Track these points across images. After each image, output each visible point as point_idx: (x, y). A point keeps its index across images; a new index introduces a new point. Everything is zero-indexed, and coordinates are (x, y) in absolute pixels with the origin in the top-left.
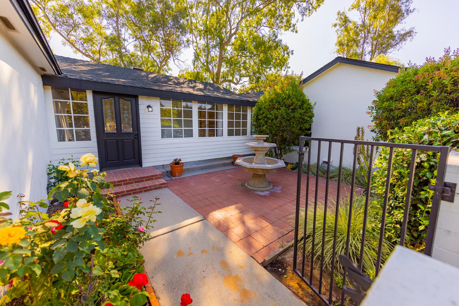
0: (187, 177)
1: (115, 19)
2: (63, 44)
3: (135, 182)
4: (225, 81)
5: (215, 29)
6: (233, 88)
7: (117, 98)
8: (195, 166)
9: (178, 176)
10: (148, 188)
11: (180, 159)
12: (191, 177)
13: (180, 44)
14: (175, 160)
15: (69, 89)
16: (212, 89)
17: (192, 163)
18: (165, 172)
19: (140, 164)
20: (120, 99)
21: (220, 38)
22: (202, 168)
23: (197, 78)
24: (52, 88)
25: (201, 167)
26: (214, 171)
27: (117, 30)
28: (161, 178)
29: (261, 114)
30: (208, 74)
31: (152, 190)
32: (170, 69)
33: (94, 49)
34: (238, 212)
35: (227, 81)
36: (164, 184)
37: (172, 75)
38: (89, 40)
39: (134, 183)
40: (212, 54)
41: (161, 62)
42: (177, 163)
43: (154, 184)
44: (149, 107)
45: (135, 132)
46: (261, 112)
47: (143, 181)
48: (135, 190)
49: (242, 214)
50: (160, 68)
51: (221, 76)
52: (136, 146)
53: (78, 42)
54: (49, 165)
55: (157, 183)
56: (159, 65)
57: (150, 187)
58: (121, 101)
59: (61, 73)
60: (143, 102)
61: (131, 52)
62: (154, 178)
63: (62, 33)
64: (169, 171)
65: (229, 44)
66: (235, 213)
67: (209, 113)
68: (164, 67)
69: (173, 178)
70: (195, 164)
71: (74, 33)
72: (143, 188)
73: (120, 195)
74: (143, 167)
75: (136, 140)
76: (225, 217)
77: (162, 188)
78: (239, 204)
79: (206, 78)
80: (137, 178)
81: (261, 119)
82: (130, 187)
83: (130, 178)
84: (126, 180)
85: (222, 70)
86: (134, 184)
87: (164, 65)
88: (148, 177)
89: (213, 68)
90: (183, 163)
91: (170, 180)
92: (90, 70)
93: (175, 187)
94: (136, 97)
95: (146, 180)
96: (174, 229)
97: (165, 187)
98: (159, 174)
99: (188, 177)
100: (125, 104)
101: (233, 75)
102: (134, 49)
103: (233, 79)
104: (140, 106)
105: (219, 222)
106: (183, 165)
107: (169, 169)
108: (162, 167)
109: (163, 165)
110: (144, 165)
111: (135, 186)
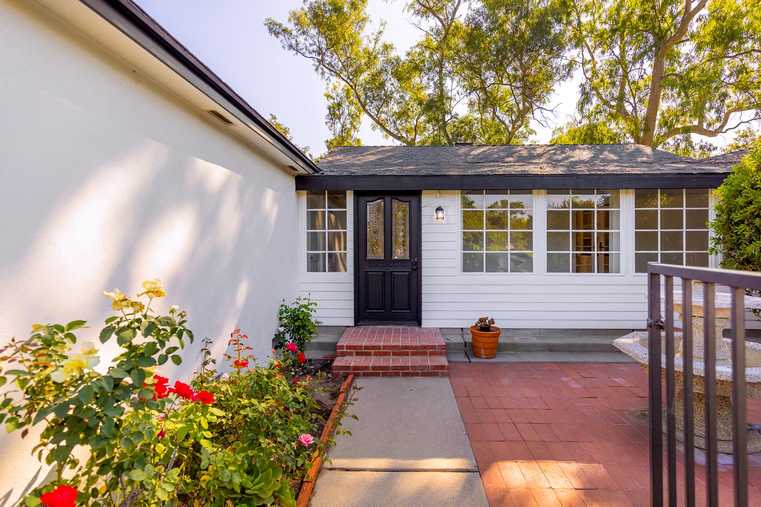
0: (505, 363)
1: (438, 69)
2: (373, 128)
3: (394, 354)
4: (672, 131)
5: (642, 18)
6: (697, 147)
7: (388, 199)
8: (534, 340)
9: (484, 357)
10: (410, 371)
11: (492, 320)
12: (512, 365)
13: (550, 77)
14: (481, 320)
15: (326, 191)
16: (615, 158)
17: (528, 332)
18: (460, 344)
19: (418, 321)
20: (393, 200)
21: (654, 34)
22: (551, 349)
23: (589, 137)
24: (307, 194)
25: (548, 345)
26: (582, 360)
27: (440, 85)
28: (441, 354)
29: (742, 208)
30: (622, 124)
31: (416, 374)
32: (532, 132)
33: (408, 126)
34: (577, 484)
35: (677, 131)
36: (443, 367)
37: (537, 143)
38: (403, 114)
39: (391, 354)
40: (634, 74)
41: (513, 122)
42: (485, 327)
43: (424, 364)
44: (439, 209)
45: (414, 259)
46: (740, 201)
47: (407, 354)
48: (387, 368)
49: (586, 494)
50: (511, 134)
51: (657, 122)
52: (414, 285)
53: (390, 120)
54: (282, 306)
55: (429, 364)
56: (510, 129)
57: (414, 367)
58: (395, 204)
59: (318, 170)
60: (429, 201)
61: (460, 117)
62: (428, 351)
63: (371, 113)
64: (470, 343)
65: (684, 38)
66: (568, 485)
67: (576, 214)
68: (521, 129)
69: (473, 360)
70: (536, 337)
71: (385, 109)
72: (402, 368)
73: (361, 372)
74: (422, 327)
75: (414, 273)
76: (531, 486)
77: (436, 375)
78: (596, 465)
79: (616, 134)
80: (397, 347)
81: (742, 222)
82: (381, 362)
83: (386, 344)
84: (379, 348)
85: (663, 106)
86: (391, 358)
87: (520, 126)
88: (416, 347)
89: (635, 108)
90: (498, 329)
91: (466, 362)
92: (378, 159)
93: (466, 380)
94: (418, 194)
95: (413, 354)
96: (399, 467)
97: (443, 375)
98: (439, 346)
99: (509, 363)
100: (400, 210)
101: (699, 112)
102: (468, 109)
103: (701, 123)
104: (423, 209)
105: (506, 491)
106: (499, 334)
107: (469, 338)
108: (460, 332)
109: (462, 329)
110: (425, 324)
111: (391, 361)
